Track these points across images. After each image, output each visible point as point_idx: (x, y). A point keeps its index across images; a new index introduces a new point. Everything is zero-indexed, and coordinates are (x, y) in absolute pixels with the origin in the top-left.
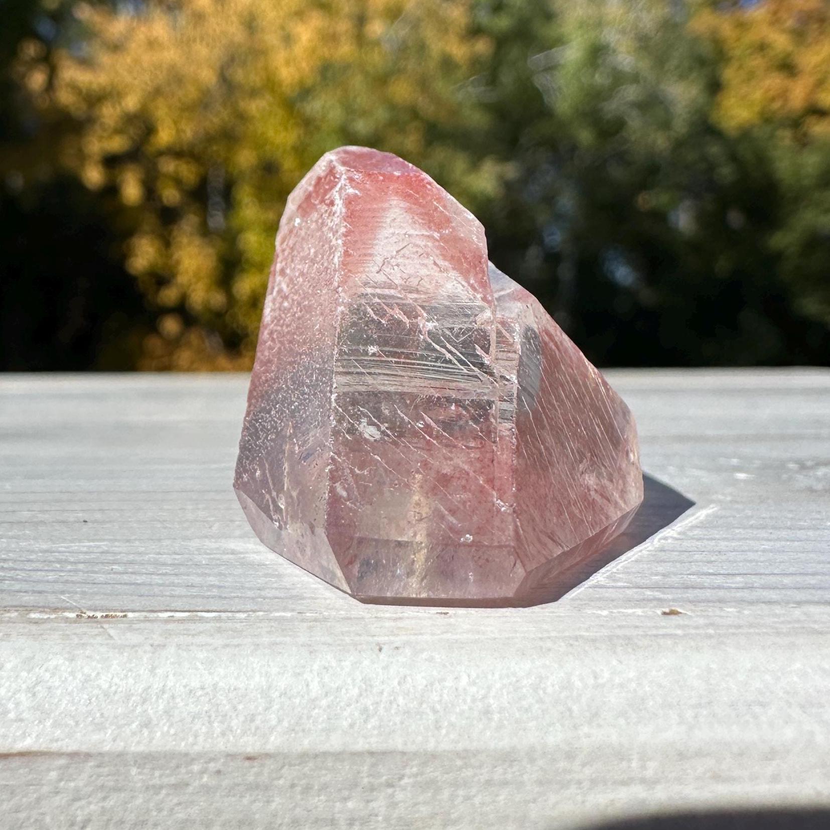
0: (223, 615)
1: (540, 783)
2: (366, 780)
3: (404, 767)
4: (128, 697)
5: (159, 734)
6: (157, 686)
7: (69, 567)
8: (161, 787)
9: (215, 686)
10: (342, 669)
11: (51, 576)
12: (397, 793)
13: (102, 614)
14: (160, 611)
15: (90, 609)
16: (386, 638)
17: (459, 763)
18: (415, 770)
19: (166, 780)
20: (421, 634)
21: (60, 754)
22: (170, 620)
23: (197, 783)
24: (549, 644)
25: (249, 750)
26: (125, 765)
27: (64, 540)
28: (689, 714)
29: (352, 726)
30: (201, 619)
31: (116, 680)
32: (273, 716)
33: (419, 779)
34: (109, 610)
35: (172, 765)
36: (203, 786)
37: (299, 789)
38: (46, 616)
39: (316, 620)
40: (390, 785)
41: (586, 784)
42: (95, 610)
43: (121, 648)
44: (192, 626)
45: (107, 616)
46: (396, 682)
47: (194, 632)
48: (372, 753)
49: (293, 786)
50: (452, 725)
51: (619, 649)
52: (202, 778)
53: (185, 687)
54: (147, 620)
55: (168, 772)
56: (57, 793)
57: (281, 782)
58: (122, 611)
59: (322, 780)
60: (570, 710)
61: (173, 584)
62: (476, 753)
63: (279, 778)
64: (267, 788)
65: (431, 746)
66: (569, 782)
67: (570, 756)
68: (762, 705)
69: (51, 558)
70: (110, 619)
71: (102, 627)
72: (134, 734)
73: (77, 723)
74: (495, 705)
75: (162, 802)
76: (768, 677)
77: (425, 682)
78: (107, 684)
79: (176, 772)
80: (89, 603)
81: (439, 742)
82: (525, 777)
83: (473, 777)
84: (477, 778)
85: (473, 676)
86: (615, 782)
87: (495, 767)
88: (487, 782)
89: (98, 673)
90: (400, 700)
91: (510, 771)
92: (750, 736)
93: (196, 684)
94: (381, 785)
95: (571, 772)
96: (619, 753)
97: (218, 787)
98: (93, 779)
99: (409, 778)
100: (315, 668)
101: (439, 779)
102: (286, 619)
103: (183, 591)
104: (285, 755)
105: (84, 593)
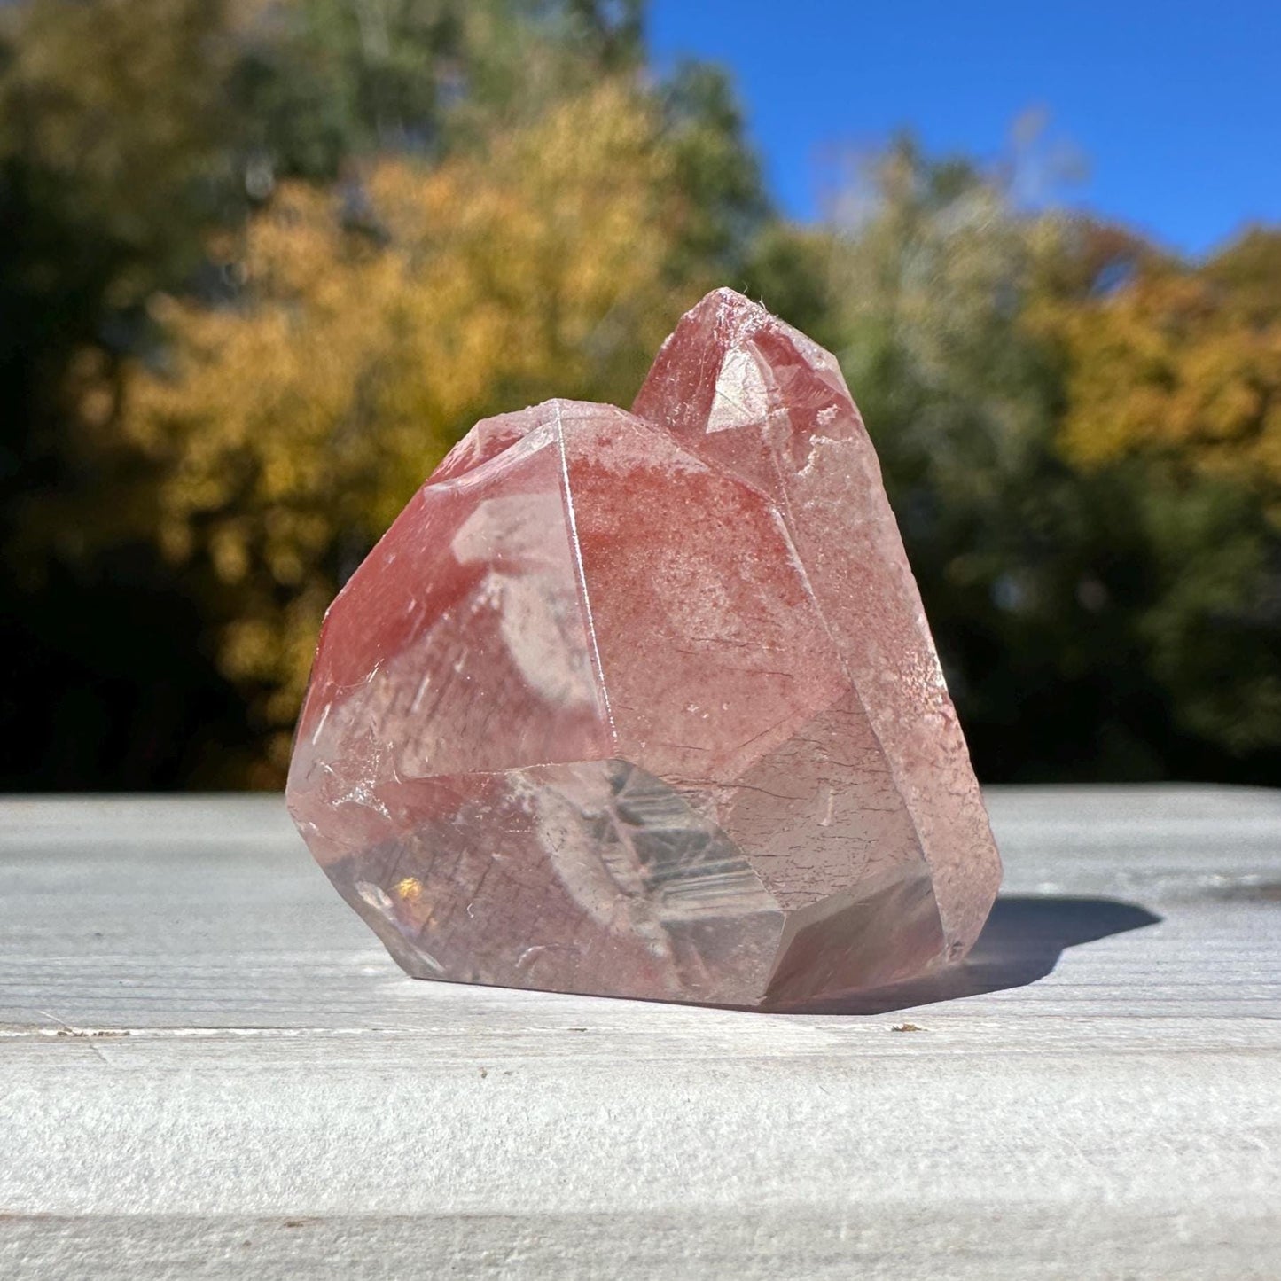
0: (266, 1032)
1: (705, 1258)
2: (458, 1256)
3: (512, 1239)
4: (123, 1139)
5: (163, 1191)
6: (166, 1124)
7: (61, 981)
8: (165, 1266)
9: (246, 1126)
10: (428, 1101)
11: (33, 991)
12: (502, 1275)
13: (94, 1031)
14: (178, 1028)
15: (78, 1026)
16: (494, 1060)
17: (593, 1230)
18: (527, 1242)
19: (172, 1256)
20: (543, 1055)
21: (23, 1219)
22: (192, 1038)
23: (215, 1260)
24: (726, 1068)
25: (291, 1212)
26: (116, 1235)
27: (61, 954)
28: (923, 1165)
29: (439, 1179)
30: (234, 1038)
31: (107, 1117)
32: (328, 1166)
33: (533, 1255)
34: (104, 1027)
35: (180, 1233)
36: (223, 1264)
37: (361, 1268)
38: (14, 1034)
39: (396, 1038)
40: (493, 1263)
41: (775, 1262)
42: (86, 1027)
43: (118, 1074)
44: (220, 1046)
45: (101, 1034)
46: (504, 1119)
47: (219, 1053)
48: (466, 1218)
49: (353, 1264)
50: (582, 1177)
51: (825, 1073)
52: (223, 1253)
53: (204, 1125)
54: (157, 1038)
55: (174, 1244)
57: (337, 1258)
58: (123, 1028)
59: (396, 1255)
60: (752, 1157)
61: (203, 999)
62: (616, 1217)
63: (332, 1254)
64: (315, 1267)
65: (550, 1207)
66: (750, 1259)
67: (751, 1221)
68: (1027, 1150)
69: (38, 972)
70: (104, 1037)
71: (91, 1047)
72: (128, 1190)
73: (48, 1177)
74: (645, 1152)
76: (1039, 1112)
77: (546, 1119)
78: (94, 1123)
79: (186, 1244)
80: (78, 1019)
81: (562, 1202)
82: (687, 1253)
83: (612, 1252)
84: (616, 1254)
85: (616, 1110)
86: (816, 1260)
87: (643, 1237)
88: (632, 1258)
89: (81, 1107)
90: (510, 1144)
91: (664, 1243)
92: (1011, 1192)
93: (219, 1120)
94: (479, 1263)
95: (752, 1243)
96: (822, 1220)
97: (246, 1265)
98: (67, 1255)
99: (520, 1253)
100: (391, 1099)
101: (563, 1255)
102: (354, 1037)
103: (214, 1005)
104: (343, 1220)
105: (73, 1009)
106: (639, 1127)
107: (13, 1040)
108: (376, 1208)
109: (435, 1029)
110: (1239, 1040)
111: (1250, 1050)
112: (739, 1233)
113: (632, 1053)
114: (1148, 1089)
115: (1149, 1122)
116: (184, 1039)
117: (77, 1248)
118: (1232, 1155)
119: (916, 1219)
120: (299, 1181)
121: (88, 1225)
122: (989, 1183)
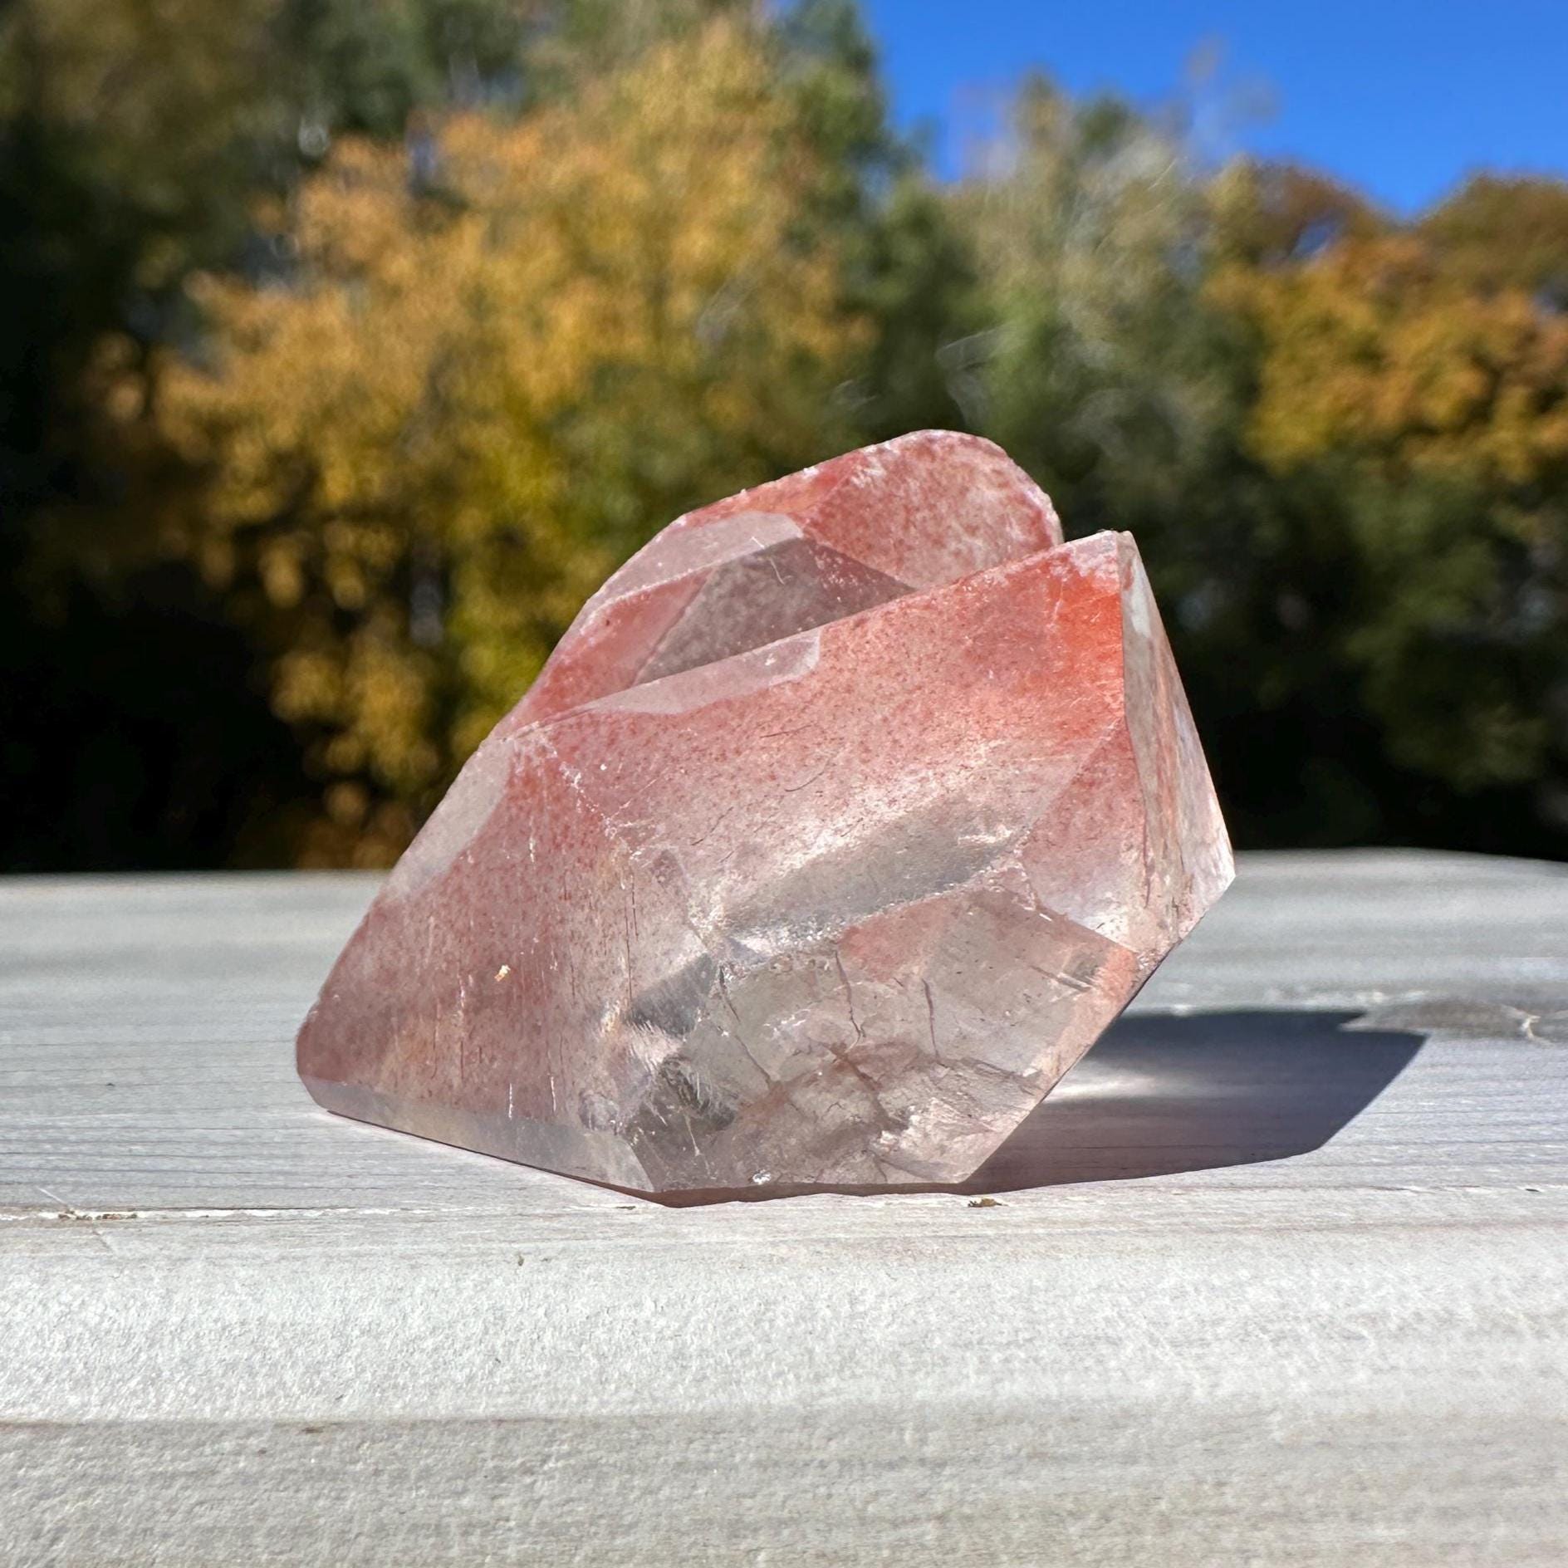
0: (286, 1213)
1: (759, 1464)
2: (490, 1464)
3: (549, 1443)
4: (128, 1336)
5: (172, 1394)
6: (175, 1319)
7: (66, 1149)
8: (174, 1476)
9: (261, 1321)
10: (459, 1291)
11: (34, 1162)
12: (539, 1484)
13: (98, 1214)
14: (189, 1209)
15: (81, 1208)
16: (532, 1245)
17: (635, 1434)
18: (565, 1447)
19: (181, 1466)
20: (587, 1239)
21: (20, 1426)
22: (206, 1221)
23: (228, 1470)
24: (783, 1251)
25: (310, 1416)
26: (121, 1443)
27: (68, 1111)
28: (996, 1358)
29: (470, 1379)
30: (250, 1221)
31: (111, 1312)
32: (350, 1365)
33: (572, 1462)
34: (110, 1209)
35: (188, 1441)
36: (238, 1474)
37: (385, 1477)
38: (11, 1218)
39: (427, 1220)
40: (530, 1471)
41: (834, 1467)
42: (89, 1209)
43: (120, 1264)
44: (233, 1230)
45: (105, 1217)
46: (541, 1311)
47: (235, 1239)
48: (500, 1422)
49: (377, 1473)
50: (625, 1376)
51: (893, 1257)
52: (237, 1462)
53: (216, 1321)
54: (165, 1221)
55: (184, 1452)
56: (15, 1486)
57: (359, 1466)
58: (130, 1210)
59: (423, 1463)
60: (811, 1352)
61: (218, 1171)
62: (660, 1420)
63: (354, 1462)
64: (335, 1476)
65: (592, 1408)
66: (806, 1465)
67: (808, 1422)
68: (1110, 1341)
69: (40, 1137)
70: (108, 1221)
71: (94, 1233)
72: (134, 1393)
73: (47, 1380)
74: (694, 1347)
75: (175, 1499)
76: (1124, 1299)
77: (587, 1311)
78: (97, 1319)
79: (196, 1452)
80: (81, 1199)
81: (603, 1403)
82: (738, 1458)
83: (658, 1456)
84: (662, 1459)
85: (663, 1302)
86: (878, 1465)
87: (691, 1441)
88: (679, 1464)
89: (83, 1302)
90: (547, 1339)
91: (714, 1447)
92: (1089, 1389)
93: (233, 1317)
94: (512, 1471)
95: (809, 1448)
96: (885, 1420)
97: (262, 1474)
98: (68, 1464)
99: (557, 1460)
100: (419, 1290)
101: (603, 1461)
102: (383, 1218)
103: (231, 1180)
104: (364, 1426)
105: (77, 1184)
106: (687, 1319)
107: (10, 1224)
108: (401, 1412)
109: (469, 1208)
110: (1346, 1216)
111: (1359, 1227)
112: (795, 1436)
113: (684, 1236)
114: (1244, 1274)
115: (1245, 1309)
116: (195, 1223)
117: (78, 1458)
118: (1334, 1346)
119: (984, 1419)
120: (318, 1383)
121: (91, 1432)
122: (1067, 1378)
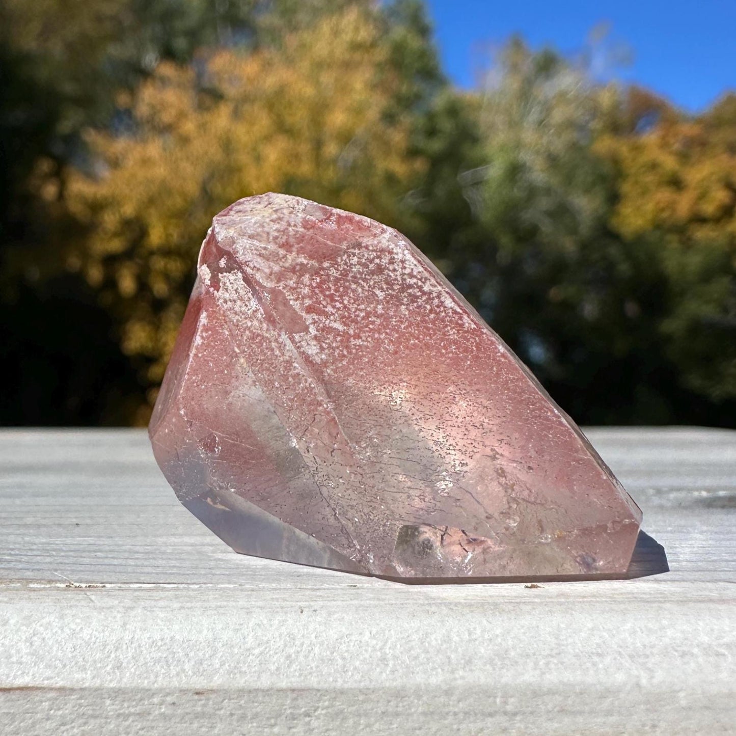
0: (181, 586)
1: (424, 714)
2: (289, 712)
3: (319, 701)
4: (105, 645)
5: (128, 675)
6: (127, 637)
7: (63, 554)
8: (129, 715)
9: (172, 639)
10: (271, 626)
11: (48, 560)
12: (313, 721)
13: (86, 585)
14: (132, 583)
15: (76, 582)
16: (307, 603)
17: (361, 698)
18: (326, 703)
19: (132, 710)
20: (334, 601)
21: (51, 689)
22: (140, 589)
23: (157, 712)
25: (197, 686)
26: (102, 698)
27: (60, 537)
28: (542, 662)
29: (278, 669)
30: (163, 589)
31: (96, 633)
32: (217, 661)
33: (330, 710)
34: (92, 582)
35: (137, 698)
36: (161, 714)
37: (235, 717)
38: (43, 586)
39: (253, 590)
40: (308, 715)
41: (461, 716)
42: (81, 582)
43: (99, 609)
44: (155, 594)
45: (89, 586)
46: (313, 636)
47: (157, 598)
48: (293, 690)
49: (231, 715)
50: (355, 668)
51: (489, 612)
52: (160, 708)
53: (149, 638)
54: (120, 589)
55: (134, 703)
56: (48, 719)
57: (222, 712)
58: (102, 583)
59: (254, 710)
60: (449, 658)
61: (143, 566)
62: (375, 690)
63: (220, 709)
64: (211, 716)
65: (339, 684)
66: (447, 714)
67: (448, 693)
68: (599, 655)
69: (48, 548)
70: (91, 588)
71: (86, 594)
72: (108, 674)
73: (64, 666)
74: (390, 654)
75: (129, 726)
76: (605, 634)
77: (336, 636)
78: (89, 637)
79: (141, 703)
80: (76, 578)
81: (345, 682)
82: (413, 710)
83: (372, 709)
84: (375, 710)
85: (374, 632)
86: (483, 714)
87: (389, 701)
88: (383, 713)
89: (82, 628)
90: (317, 650)
91: (401, 705)
92: (590, 679)
93: (157, 636)
94: (300, 715)
95: (449, 705)
96: (487, 693)
97: (173, 715)
98: (76, 709)
99: (322, 709)
100: (250, 625)
101: (346, 710)
102: (229, 589)
103: (150, 570)
104: (226, 691)
105: (73, 571)
106: (386, 642)
107: (40, 590)
108: (244, 685)
109: (274, 585)
110: (715, 595)
111: (722, 601)
112: (442, 700)
113: (383, 600)
114: (665, 622)
115: (667, 640)
116: (135, 590)
117: (81, 706)
118: (711, 659)
119: (536, 693)
120: (201, 669)
121: (86, 693)
122: (579, 672)
